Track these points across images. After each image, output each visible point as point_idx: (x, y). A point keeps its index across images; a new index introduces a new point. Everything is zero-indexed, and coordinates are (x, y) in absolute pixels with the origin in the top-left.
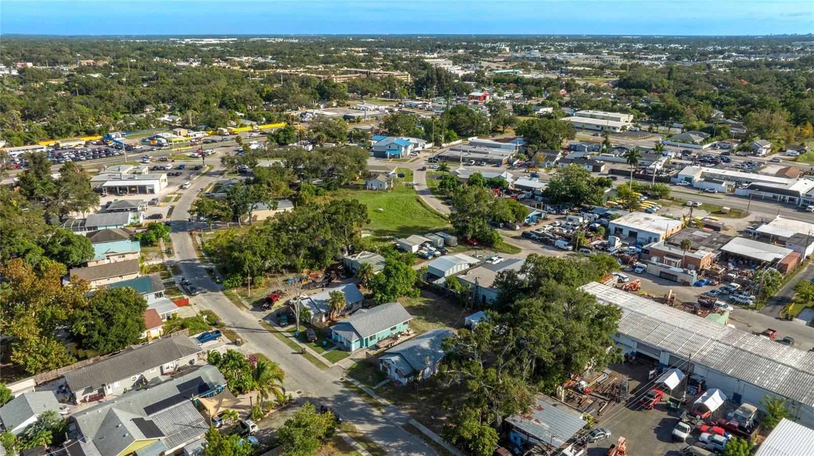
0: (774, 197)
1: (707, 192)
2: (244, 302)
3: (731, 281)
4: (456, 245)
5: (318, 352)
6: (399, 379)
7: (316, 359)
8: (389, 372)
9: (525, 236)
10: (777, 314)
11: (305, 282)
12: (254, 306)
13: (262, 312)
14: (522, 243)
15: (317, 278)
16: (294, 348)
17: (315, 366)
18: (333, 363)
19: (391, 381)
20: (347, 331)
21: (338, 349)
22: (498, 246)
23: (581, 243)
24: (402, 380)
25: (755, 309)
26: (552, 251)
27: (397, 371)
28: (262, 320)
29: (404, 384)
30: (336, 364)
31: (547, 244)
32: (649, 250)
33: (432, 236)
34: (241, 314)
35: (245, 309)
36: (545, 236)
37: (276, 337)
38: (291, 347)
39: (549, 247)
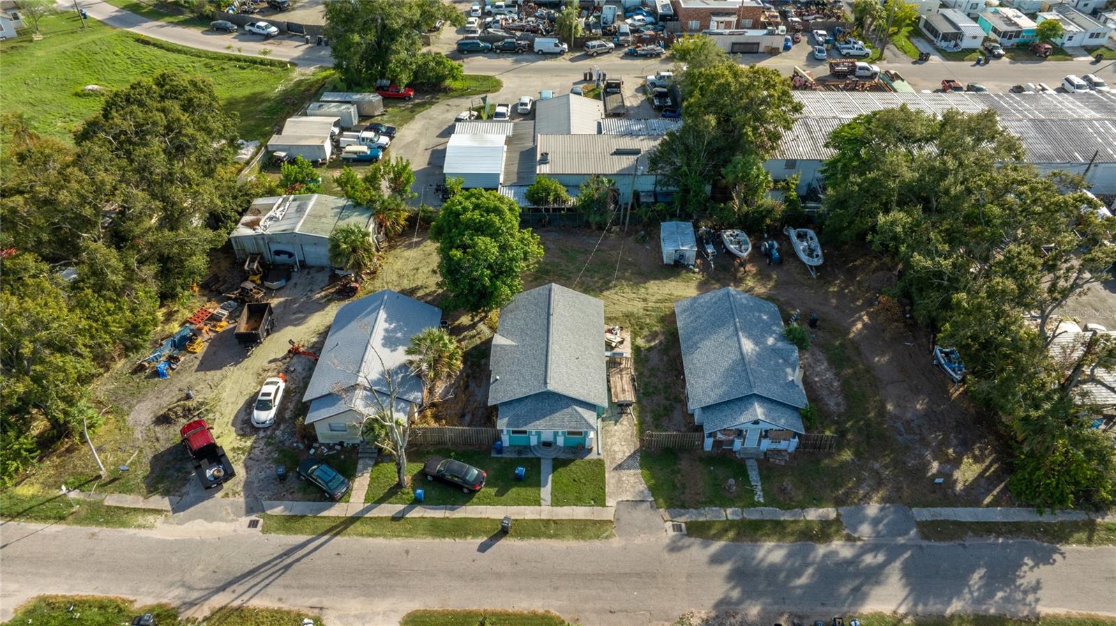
2: (111, 500)
3: (807, 29)
4: (382, 109)
5: (527, 502)
6: (774, 446)
7: (555, 522)
8: (738, 444)
9: (466, 49)
10: (904, 57)
11: (200, 347)
12: (166, 493)
13: (219, 495)
14: (475, 65)
15: (215, 319)
16: (466, 535)
17: (582, 543)
18: (604, 505)
19: (757, 460)
20: (552, 412)
21: (558, 464)
22: (457, 85)
23: (576, 33)
24: (783, 445)
25: (880, 58)
26: (541, 63)
27: (766, 434)
28: (253, 517)
29: (791, 449)
30: (611, 502)
31: (517, 53)
32: (676, 13)
33: (325, 109)
34: (165, 541)
35: (150, 518)
36: (503, 38)
37: (370, 535)
38: (454, 537)
39: (525, 56)
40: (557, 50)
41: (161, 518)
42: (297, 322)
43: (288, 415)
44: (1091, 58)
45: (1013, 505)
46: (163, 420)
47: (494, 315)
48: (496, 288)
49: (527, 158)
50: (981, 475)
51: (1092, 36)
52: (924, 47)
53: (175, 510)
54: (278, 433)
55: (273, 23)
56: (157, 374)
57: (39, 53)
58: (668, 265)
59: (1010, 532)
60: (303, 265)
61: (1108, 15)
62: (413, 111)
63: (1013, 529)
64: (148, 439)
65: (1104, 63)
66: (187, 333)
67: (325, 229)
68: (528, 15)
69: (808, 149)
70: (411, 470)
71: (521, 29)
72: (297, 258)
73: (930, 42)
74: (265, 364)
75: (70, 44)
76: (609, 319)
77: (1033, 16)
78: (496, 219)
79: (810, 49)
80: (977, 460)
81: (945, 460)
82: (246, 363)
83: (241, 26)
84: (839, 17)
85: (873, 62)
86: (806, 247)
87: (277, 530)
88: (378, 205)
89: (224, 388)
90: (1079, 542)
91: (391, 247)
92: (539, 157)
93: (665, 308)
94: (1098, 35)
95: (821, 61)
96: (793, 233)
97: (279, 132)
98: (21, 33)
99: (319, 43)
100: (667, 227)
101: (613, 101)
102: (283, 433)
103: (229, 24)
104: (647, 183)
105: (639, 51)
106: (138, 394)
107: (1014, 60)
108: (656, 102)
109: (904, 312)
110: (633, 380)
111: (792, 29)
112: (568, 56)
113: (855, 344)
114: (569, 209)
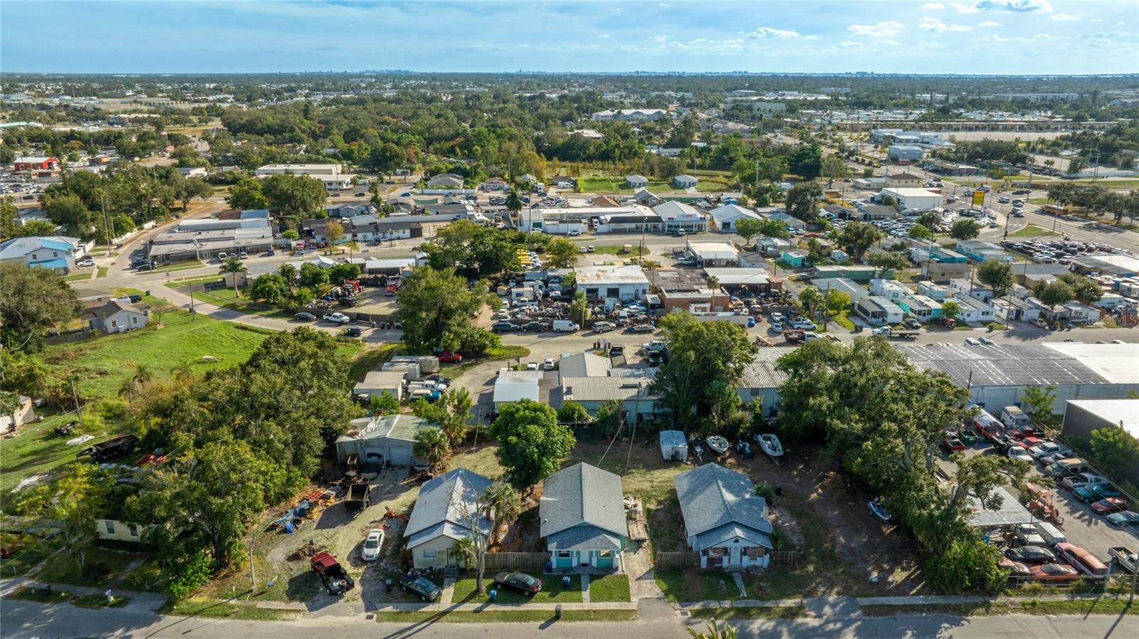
0: (637, 228)
1: (570, 235)
2: (261, 605)
3: (766, 313)
4: (438, 368)
5: (572, 600)
6: (752, 563)
7: (594, 611)
8: (725, 563)
9: (500, 329)
10: (844, 329)
11: (317, 514)
12: (302, 600)
13: (341, 601)
14: (507, 340)
15: (326, 498)
16: (529, 620)
17: (614, 624)
18: (629, 601)
19: (741, 573)
20: (588, 538)
21: (593, 578)
22: (496, 352)
23: (585, 316)
24: (759, 562)
25: (825, 330)
26: (559, 338)
27: (745, 552)
28: (369, 614)
29: (765, 565)
30: (634, 599)
31: (540, 332)
32: (662, 303)
33: (397, 367)
34: (305, 628)
35: (292, 615)
36: (529, 321)
37: (457, 622)
38: (520, 621)
39: (546, 334)
40: (572, 329)
41: (299, 616)
42: (391, 499)
43: (388, 553)
44: (986, 329)
45: (931, 594)
46: (295, 557)
47: (538, 487)
48: (542, 462)
49: (556, 393)
50: (908, 578)
51: (983, 313)
52: (859, 322)
53: (310, 610)
54: (382, 564)
55: (346, 314)
56: (286, 531)
57: (163, 337)
58: (667, 461)
59: (929, 610)
60: (389, 464)
61: (994, 301)
62: (464, 368)
63: (932, 608)
64: (284, 569)
65: (995, 332)
66: (305, 506)
67: (409, 435)
68: (546, 306)
69: (767, 382)
70: (485, 583)
71: (542, 315)
72: (385, 458)
73: (864, 319)
74: (367, 524)
75: (185, 331)
76: (625, 493)
77: (941, 301)
78: (542, 415)
79: (770, 326)
80: (903, 569)
81: (881, 570)
82: (352, 523)
83: (319, 316)
84: (790, 304)
85: (820, 332)
86: (771, 445)
87: (389, 620)
88: (446, 422)
89: (337, 538)
90: (978, 614)
91: (455, 454)
92: (565, 390)
93: (668, 486)
94: (988, 313)
95: (778, 333)
96: (760, 438)
97: (362, 381)
98: (148, 325)
99: (383, 327)
100: (664, 434)
101: (618, 360)
102: (386, 564)
103: (310, 315)
104: (646, 408)
105: (635, 328)
106: (272, 543)
107: (929, 330)
108: (651, 361)
109: (846, 483)
110: (646, 526)
111: (752, 312)
112: (580, 333)
113: (812, 505)
114: (590, 425)
